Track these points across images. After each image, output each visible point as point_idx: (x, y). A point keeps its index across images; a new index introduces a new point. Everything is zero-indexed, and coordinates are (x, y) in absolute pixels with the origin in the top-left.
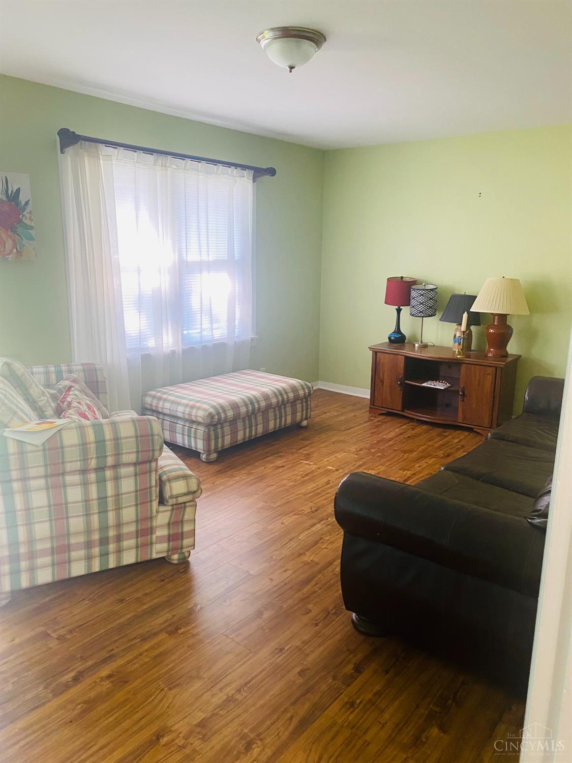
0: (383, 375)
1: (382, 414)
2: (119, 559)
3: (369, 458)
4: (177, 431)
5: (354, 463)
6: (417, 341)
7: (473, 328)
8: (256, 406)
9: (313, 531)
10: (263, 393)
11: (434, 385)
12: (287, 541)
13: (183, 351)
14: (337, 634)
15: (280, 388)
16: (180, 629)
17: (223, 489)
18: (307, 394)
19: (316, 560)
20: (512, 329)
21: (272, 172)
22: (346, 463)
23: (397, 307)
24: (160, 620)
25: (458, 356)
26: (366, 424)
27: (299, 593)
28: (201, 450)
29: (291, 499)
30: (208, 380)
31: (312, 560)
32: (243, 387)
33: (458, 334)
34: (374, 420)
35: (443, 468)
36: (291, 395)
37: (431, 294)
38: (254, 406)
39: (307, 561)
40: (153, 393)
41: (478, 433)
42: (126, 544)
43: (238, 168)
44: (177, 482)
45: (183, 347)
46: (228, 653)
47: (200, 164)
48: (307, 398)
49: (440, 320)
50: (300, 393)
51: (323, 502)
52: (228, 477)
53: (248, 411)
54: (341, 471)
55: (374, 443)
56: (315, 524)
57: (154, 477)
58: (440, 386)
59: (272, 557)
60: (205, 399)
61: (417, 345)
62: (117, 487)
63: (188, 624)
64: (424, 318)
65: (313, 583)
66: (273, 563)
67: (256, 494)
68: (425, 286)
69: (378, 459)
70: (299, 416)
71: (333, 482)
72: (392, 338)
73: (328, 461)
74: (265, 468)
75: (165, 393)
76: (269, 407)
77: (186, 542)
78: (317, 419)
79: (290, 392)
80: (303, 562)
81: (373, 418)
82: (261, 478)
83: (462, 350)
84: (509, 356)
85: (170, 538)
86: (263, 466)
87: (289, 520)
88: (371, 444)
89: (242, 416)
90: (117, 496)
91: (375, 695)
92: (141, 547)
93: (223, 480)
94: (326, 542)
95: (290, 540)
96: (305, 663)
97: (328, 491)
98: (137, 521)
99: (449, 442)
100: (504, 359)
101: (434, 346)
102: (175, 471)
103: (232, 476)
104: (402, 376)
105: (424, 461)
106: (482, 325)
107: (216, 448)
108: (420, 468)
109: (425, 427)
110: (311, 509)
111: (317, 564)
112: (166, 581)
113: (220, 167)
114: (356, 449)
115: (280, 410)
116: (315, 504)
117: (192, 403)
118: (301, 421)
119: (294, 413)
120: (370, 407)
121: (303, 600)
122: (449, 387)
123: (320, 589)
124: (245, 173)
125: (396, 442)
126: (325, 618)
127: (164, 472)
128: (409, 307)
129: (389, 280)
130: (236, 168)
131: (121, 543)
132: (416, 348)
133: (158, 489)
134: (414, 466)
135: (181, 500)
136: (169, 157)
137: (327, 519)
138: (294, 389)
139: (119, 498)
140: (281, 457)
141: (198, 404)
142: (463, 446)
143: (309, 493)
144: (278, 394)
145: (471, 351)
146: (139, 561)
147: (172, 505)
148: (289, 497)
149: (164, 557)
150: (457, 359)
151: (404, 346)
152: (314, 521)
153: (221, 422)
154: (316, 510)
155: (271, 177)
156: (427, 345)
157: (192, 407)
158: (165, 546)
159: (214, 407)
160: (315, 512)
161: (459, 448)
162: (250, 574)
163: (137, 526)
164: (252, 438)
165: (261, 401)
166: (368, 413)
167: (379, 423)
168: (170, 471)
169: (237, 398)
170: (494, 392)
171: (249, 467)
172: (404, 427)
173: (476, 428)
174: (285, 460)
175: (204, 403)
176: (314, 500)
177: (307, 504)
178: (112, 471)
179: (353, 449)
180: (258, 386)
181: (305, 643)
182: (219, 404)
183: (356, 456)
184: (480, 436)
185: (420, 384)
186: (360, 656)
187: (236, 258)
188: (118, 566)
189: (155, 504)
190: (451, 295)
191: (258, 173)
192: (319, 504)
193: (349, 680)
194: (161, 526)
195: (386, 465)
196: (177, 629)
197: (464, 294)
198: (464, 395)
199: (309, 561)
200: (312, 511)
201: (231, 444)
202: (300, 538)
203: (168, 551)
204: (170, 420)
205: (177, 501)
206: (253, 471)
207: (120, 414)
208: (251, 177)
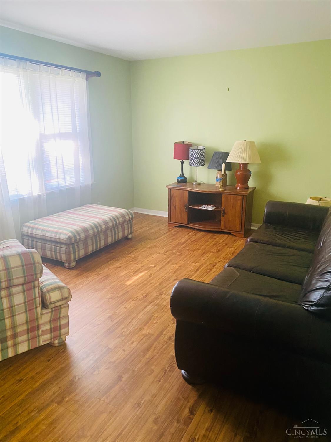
0: (176, 203)
1: (176, 227)
2: (15, 350)
3: (173, 256)
4: (47, 249)
5: (165, 261)
6: (194, 181)
7: (227, 172)
8: (100, 229)
9: (146, 311)
10: (103, 219)
11: (207, 208)
12: (131, 320)
13: (47, 194)
14: (174, 386)
15: (114, 216)
16: (66, 398)
17: (83, 287)
18: (131, 218)
19: (152, 332)
20: (251, 172)
21: (98, 74)
22: (159, 261)
23: (181, 161)
24: (51, 393)
25: (220, 190)
26: (167, 234)
27: (144, 358)
28: (65, 261)
29: (129, 290)
30: (65, 213)
31: (149, 333)
32: (89, 216)
33: (219, 176)
34: (171, 231)
35: (227, 265)
36: (121, 220)
37: (202, 152)
38: (98, 229)
39: (145, 334)
40: (28, 224)
41: (233, 235)
42: (20, 339)
43: (76, 71)
44: (54, 292)
45: (46, 192)
46: (102, 413)
47: (50, 68)
48: (131, 220)
49: (208, 168)
50: (126, 218)
51: (150, 289)
52: (85, 278)
53: (94, 233)
54: (157, 267)
55: (174, 246)
56: (146, 307)
57: (37, 290)
58: (210, 208)
59: (122, 334)
60: (64, 226)
61: (194, 184)
62: (10, 302)
63: (70, 393)
64: (198, 167)
65: (152, 349)
66: (123, 338)
67: (105, 288)
68: (198, 147)
69: (178, 256)
70: (126, 232)
71: (153, 275)
72: (179, 180)
73: (148, 260)
74: (108, 269)
75: (36, 224)
76: (107, 228)
77: (63, 331)
78: (137, 233)
79: (120, 218)
80: (144, 335)
81: (170, 230)
82: (107, 277)
83: (222, 186)
84: (249, 188)
85: (52, 330)
86: (107, 268)
87: (129, 305)
88: (173, 247)
89: (90, 236)
90: (11, 307)
91: (207, 430)
92: (31, 339)
93: (82, 280)
94: (156, 318)
95: (132, 319)
96: (157, 412)
97: (151, 282)
98: (27, 322)
99: (218, 242)
100: (247, 190)
101: (204, 183)
102: (51, 285)
103: (87, 277)
104: (187, 203)
105: (206, 256)
106: (232, 170)
107: (75, 258)
108: (204, 261)
109: (202, 233)
110: (143, 295)
111: (152, 335)
112: (51, 360)
113: (64, 71)
114: (164, 251)
115: (114, 230)
116: (144, 291)
117: (56, 230)
118: (128, 235)
119: (123, 231)
120: (169, 223)
121: (147, 363)
122: (215, 209)
123: (157, 353)
124: (81, 74)
125: (187, 245)
126: (164, 374)
127: (44, 285)
128: (189, 160)
129: (176, 144)
130: (74, 71)
131: (17, 339)
132: (194, 185)
133: (41, 298)
134: (200, 259)
135: (57, 304)
136: (28, 63)
137: (154, 302)
138: (123, 216)
139: (13, 309)
140: (118, 260)
141: (61, 231)
142: (226, 244)
143: (140, 284)
144: (113, 220)
145: (226, 186)
146: (30, 349)
147: (52, 308)
148: (127, 288)
149: (48, 343)
150: (220, 192)
151: (187, 184)
152: (146, 304)
153: (77, 241)
154: (146, 296)
155: (98, 78)
156: (201, 183)
157: (56, 233)
158: (48, 336)
159: (71, 232)
160: (145, 297)
161: (224, 245)
162: (109, 348)
163: (28, 326)
164: (98, 249)
165: (102, 225)
166: (167, 226)
167: (175, 233)
168: (49, 285)
169: (87, 224)
170: (242, 210)
171: (98, 270)
172: (190, 234)
173: (232, 232)
174: (121, 262)
175: (65, 229)
176: (144, 289)
177: (139, 292)
178: (6, 291)
179: (162, 251)
180: (99, 215)
181: (155, 396)
182: (75, 230)
183: (165, 256)
184: (234, 236)
185: (199, 208)
186: (192, 401)
187: (78, 131)
188: (15, 355)
189: (39, 309)
190: (213, 153)
191: (89, 75)
192: (147, 292)
193: (187, 422)
194: (45, 323)
195: (184, 260)
196: (63, 398)
197: (221, 151)
198: (224, 213)
199: (147, 333)
200: (143, 297)
201: (84, 255)
202: (138, 317)
203: (51, 339)
204: (41, 242)
205: (55, 305)
206: (101, 272)
207: (6, 243)
208: (85, 78)
